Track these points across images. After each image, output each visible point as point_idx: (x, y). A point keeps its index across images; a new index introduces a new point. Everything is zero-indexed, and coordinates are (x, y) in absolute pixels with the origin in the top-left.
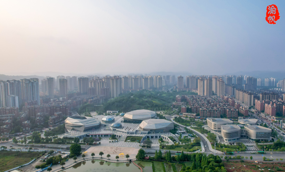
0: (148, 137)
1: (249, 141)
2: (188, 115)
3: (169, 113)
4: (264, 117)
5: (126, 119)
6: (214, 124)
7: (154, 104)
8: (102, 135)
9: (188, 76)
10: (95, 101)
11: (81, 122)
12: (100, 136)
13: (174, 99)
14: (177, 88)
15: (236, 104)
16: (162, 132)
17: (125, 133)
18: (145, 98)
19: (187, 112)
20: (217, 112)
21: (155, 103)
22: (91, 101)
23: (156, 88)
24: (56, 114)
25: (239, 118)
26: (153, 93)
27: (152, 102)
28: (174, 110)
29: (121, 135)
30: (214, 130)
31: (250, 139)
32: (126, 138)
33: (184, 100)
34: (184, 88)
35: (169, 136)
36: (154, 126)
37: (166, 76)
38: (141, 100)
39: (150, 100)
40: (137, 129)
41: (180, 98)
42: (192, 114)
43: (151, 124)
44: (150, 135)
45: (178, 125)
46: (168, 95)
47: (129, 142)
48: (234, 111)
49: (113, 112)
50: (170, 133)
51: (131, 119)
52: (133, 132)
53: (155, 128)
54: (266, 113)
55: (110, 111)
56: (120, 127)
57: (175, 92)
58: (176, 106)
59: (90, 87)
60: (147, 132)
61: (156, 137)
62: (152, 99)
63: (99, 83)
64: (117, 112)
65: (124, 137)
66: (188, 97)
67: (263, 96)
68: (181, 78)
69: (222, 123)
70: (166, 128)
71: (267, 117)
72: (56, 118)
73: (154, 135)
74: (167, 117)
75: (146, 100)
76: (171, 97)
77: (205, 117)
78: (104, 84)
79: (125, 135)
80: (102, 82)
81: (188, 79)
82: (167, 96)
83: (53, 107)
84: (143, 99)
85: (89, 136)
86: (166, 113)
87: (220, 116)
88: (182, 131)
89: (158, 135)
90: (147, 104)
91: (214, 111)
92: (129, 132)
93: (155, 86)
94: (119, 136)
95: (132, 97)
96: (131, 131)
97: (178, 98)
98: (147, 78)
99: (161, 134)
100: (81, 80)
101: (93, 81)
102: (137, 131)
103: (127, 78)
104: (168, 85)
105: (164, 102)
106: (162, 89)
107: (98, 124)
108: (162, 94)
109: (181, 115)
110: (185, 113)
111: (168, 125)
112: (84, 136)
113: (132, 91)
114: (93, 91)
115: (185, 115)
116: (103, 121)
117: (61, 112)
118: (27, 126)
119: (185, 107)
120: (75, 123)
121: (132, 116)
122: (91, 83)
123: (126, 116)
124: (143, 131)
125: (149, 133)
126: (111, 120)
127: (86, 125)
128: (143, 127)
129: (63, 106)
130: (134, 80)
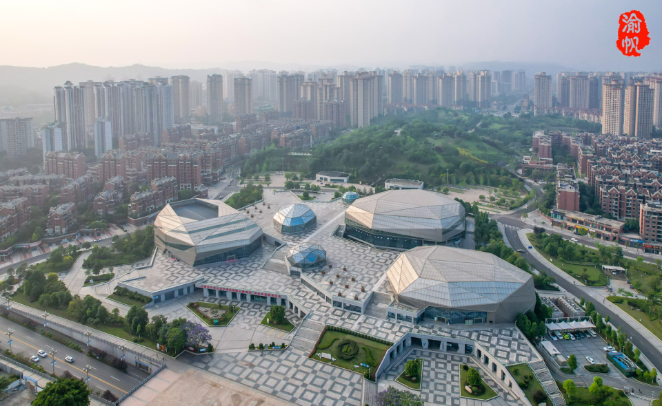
3: (513, 202)
5: (352, 224)
7: (460, 163)
8: (243, 296)
9: (563, 74)
12: (239, 296)
14: (531, 104)
16: (478, 322)
17: (328, 300)
18: (437, 138)
19: (583, 209)
21: (465, 158)
23: (474, 104)
26: (466, 118)
27: (457, 153)
28: (530, 185)
29: (306, 312)
32: (320, 333)
33: (560, 151)
34: (553, 106)
37: (501, 73)
38: (422, 147)
39: (451, 143)
40: (376, 287)
41: (547, 145)
46: (507, 128)
49: (331, 180)
50: (519, 332)
51: (367, 229)
52: (357, 304)
56: (316, 263)
57: (529, 122)
58: (534, 171)
59: (302, 96)
60: (414, 313)
61: (453, 345)
62: (457, 143)
63: (321, 89)
64: (346, 179)
65: (314, 326)
66: (573, 140)
68: (543, 79)
70: (500, 305)
73: (443, 334)
74: (503, 220)
75: (438, 143)
76: (518, 134)
81: (565, 83)
82: (503, 129)
84: (430, 140)
85: (201, 290)
86: (501, 203)
88: (575, 324)
89: (460, 337)
90: (439, 157)
92: (340, 299)
93: (471, 98)
94: (303, 314)
95: (398, 131)
96: (350, 296)
97: (543, 144)
98: (451, 78)
99: (474, 336)
100: (285, 79)
101: (310, 84)
102: (374, 298)
103: (401, 76)
104: (507, 95)
105: (494, 152)
106: (489, 107)
107: (248, 243)
108: (490, 123)
109: (558, 220)
110: (574, 210)
111: (511, 296)
112: (185, 292)
113: (410, 110)
114: (307, 109)
115: (574, 221)
116: (276, 223)
117: (173, 178)
118: (58, 223)
119: (573, 190)
120: (173, 231)
121: (372, 216)
122: (305, 87)
123: (353, 215)
124: (396, 310)
125: (421, 320)
126: (298, 223)
127: (201, 244)
128: (399, 288)
129: (185, 159)
130: (417, 82)
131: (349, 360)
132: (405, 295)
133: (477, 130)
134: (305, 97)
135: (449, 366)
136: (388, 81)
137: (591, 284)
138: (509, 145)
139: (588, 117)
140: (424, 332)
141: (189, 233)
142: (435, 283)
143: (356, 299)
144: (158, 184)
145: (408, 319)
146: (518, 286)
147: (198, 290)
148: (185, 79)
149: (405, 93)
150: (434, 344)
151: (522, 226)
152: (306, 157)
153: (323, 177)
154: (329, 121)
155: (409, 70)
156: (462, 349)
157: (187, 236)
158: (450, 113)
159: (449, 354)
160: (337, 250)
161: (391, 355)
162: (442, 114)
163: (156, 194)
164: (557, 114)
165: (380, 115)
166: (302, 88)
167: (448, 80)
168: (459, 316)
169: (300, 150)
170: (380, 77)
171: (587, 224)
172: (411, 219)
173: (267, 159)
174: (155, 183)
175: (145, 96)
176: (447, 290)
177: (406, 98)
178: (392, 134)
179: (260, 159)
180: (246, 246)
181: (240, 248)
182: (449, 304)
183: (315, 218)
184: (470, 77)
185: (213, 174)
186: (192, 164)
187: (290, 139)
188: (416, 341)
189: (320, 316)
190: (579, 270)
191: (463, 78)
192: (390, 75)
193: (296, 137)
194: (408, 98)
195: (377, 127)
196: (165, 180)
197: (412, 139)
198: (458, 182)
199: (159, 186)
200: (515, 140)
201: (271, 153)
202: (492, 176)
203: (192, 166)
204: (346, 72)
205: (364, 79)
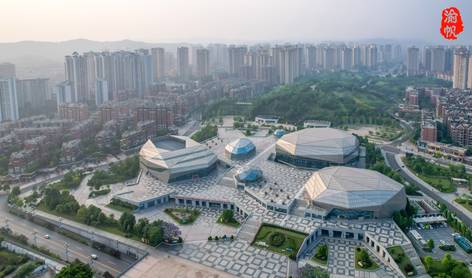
3: (392, 136)
5: (281, 152)
7: (356, 109)
8: (204, 203)
9: (427, 47)
12: (201, 203)
14: (405, 68)
16: (367, 218)
17: (264, 205)
18: (340, 91)
19: (439, 140)
21: (359, 105)
22: (234, 93)
23: (366, 68)
26: (360, 78)
27: (354, 102)
28: (403, 123)
29: (249, 214)
32: (258, 228)
33: (424, 100)
34: (420, 69)
37: (384, 46)
38: (329, 98)
39: (350, 95)
41: (415, 96)
43: (336, 191)
46: (389, 85)
47: (262, 247)
49: (266, 121)
51: (291, 155)
52: (284, 207)
56: (256, 179)
57: (403, 81)
58: (406, 114)
59: (245, 63)
60: (323, 213)
62: (354, 95)
64: (276, 121)
65: (254, 224)
66: (433, 92)
68: (413, 51)
70: (383, 206)
73: (343, 227)
74: (385, 148)
75: (341, 95)
76: (395, 88)
78: (269, 59)
80: (265, 55)
81: (428, 53)
82: (386, 85)
84: (335, 93)
86: (384, 137)
88: (433, 218)
89: (355, 229)
90: (342, 105)
92: (272, 205)
93: (364, 64)
94: (246, 215)
95: (313, 87)
96: (279, 202)
97: (412, 95)
98: (350, 50)
99: (364, 228)
100: (233, 51)
101: (251, 54)
102: (296, 203)
103: (315, 48)
104: (389, 62)
105: (379, 101)
106: (376, 70)
107: (207, 166)
108: (377, 81)
109: (422, 147)
110: (433, 141)
111: (390, 200)
112: (162, 201)
113: (322, 72)
114: (249, 72)
115: (433, 148)
116: (227, 152)
117: (153, 121)
118: (69, 154)
119: (433, 127)
120: (153, 158)
121: (294, 146)
122: (248, 56)
123: (281, 146)
124: (312, 211)
125: (328, 217)
126: (243, 152)
127: (174, 167)
128: (313, 196)
129: (161, 107)
130: (326, 53)
131: (278, 246)
132: (317, 201)
133: (368, 86)
134: (248, 63)
135: (347, 248)
136: (306, 52)
137: (444, 191)
138: (390, 96)
139: (444, 77)
140: (331, 226)
141: (165, 160)
142: (338, 192)
143: (283, 204)
144: (142, 125)
145: (319, 217)
146: (395, 193)
147: (172, 200)
148: (161, 50)
149: (318, 60)
150: (337, 234)
151: (398, 151)
152: (248, 105)
153: (261, 119)
154: (265, 80)
155: (321, 44)
156: (356, 237)
157: (164, 162)
158: (349, 74)
159: (347, 240)
160: (270, 170)
161: (308, 242)
162: (343, 75)
163: (141, 132)
164: (422, 75)
165: (301, 76)
166: (245, 57)
167: (348, 51)
168: (355, 215)
169: (244, 101)
170: (301, 50)
171: (442, 150)
172: (322, 148)
173: (221, 107)
174: (140, 125)
175: (132, 63)
176: (346, 197)
177: (318, 64)
178: (309, 89)
179: (215, 107)
180: (206, 168)
181: (201, 170)
182: (347, 206)
183: (255, 148)
184: (363, 49)
185: (181, 118)
186: (167, 111)
187: (237, 92)
188: (325, 232)
189: (258, 216)
190: (436, 181)
191: (358, 50)
192: (308, 48)
193: (242, 92)
194: (320, 64)
195: (299, 84)
196: (147, 123)
197: (323, 93)
198: (354, 122)
199: (143, 127)
200: (394, 93)
201: (223, 103)
202: (378, 118)
203: (166, 113)
204: (276, 45)
205: (289, 51)
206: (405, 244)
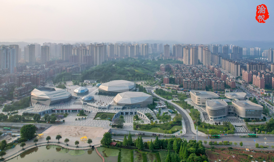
0: (122, 113)
1: (238, 119)
2: (170, 87)
3: (151, 83)
4: (253, 89)
5: (101, 91)
6: (198, 98)
7: (135, 74)
8: (69, 111)
9: (175, 45)
10: (74, 69)
11: (47, 95)
12: (68, 111)
13: (158, 69)
14: (163, 56)
15: (222, 74)
16: (138, 107)
17: (97, 108)
18: (128, 67)
19: (170, 83)
20: (201, 83)
21: (137, 72)
22: (70, 70)
23: (142, 56)
24: (24, 84)
25: (225, 90)
26: (138, 61)
27: (135, 71)
28: (157, 79)
29: (90, 111)
30: (198, 105)
31: (239, 117)
34: (170, 56)
35: (146, 112)
36: (130, 100)
37: (153, 44)
38: (122, 69)
39: (132, 68)
40: (110, 104)
41: (164, 67)
42: (175, 85)
43: (127, 98)
44: (124, 111)
45: (159, 99)
46: (153, 64)
47: (98, 119)
48: (220, 83)
49: (90, 82)
50: (148, 108)
51: (106, 91)
52: (106, 107)
53: (130, 103)
54: (254, 85)
55: (87, 81)
56: (92, 100)
58: (159, 76)
59: (73, 54)
60: (121, 107)
61: (132, 113)
62: (135, 68)
63: (81, 50)
64: (95, 81)
65: (94, 113)
67: (250, 66)
68: (167, 46)
69: (207, 97)
70: (144, 102)
71: (256, 89)
72: (24, 89)
73: (129, 111)
75: (128, 69)
76: (156, 65)
77: (189, 89)
78: (88, 51)
79: (95, 111)
80: (85, 49)
81: (174, 47)
82: (151, 64)
83: (23, 76)
84: (125, 68)
85: (54, 111)
86: (147, 84)
87: (205, 88)
88: (162, 106)
89: (133, 111)
90: (129, 73)
91: (199, 83)
92: (100, 107)
93: (141, 54)
94: (89, 112)
95: (114, 65)
96: (103, 106)
97: (162, 67)
98: (134, 46)
99: (137, 110)
101: (76, 49)
102: (110, 106)
103: (113, 45)
104: (155, 53)
105: (147, 71)
106: (148, 57)
108: (147, 62)
109: (163, 86)
110: (168, 83)
111: (146, 100)
113: (117, 59)
114: (75, 58)
115: (167, 86)
116: (75, 92)
119: (167, 78)
120: (41, 95)
121: (108, 87)
122: (74, 50)
123: (101, 88)
124: (117, 107)
125: (123, 108)
126: (83, 92)
127: (52, 98)
128: (117, 102)
129: (34, 76)
130: (120, 48)
131: (104, 118)
132: (119, 103)
133: (142, 65)
135: (131, 117)
136: (108, 47)
137: (169, 99)
138: (153, 69)
139: (181, 60)
145: (120, 109)
146: (148, 97)
149: (115, 53)
151: (153, 89)
154: (86, 63)
155: (117, 43)
156: (134, 113)
157: (47, 96)
158: (133, 59)
159: (131, 115)
160: (96, 97)
161: (116, 115)
162: (130, 60)
164: (171, 59)
165: (105, 61)
166: (73, 50)
167: (132, 47)
170: (106, 46)
172: (120, 87)
173: (64, 76)
177: (115, 55)
178: (111, 66)
179: (60, 77)
183: (88, 90)
184: (141, 46)
185: (43, 82)
190: (166, 97)
191: (138, 46)
192: (109, 45)
194: (116, 55)
195: (106, 64)
196: (27, 83)
197: (119, 67)
198: (134, 80)
200: (155, 67)
201: (64, 74)
202: (146, 77)
203: (37, 78)
204: (91, 44)
205: (100, 47)
206: (151, 112)
